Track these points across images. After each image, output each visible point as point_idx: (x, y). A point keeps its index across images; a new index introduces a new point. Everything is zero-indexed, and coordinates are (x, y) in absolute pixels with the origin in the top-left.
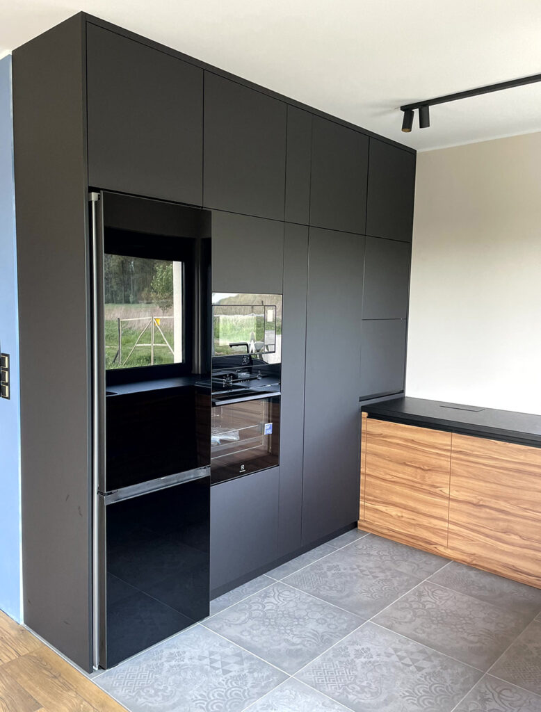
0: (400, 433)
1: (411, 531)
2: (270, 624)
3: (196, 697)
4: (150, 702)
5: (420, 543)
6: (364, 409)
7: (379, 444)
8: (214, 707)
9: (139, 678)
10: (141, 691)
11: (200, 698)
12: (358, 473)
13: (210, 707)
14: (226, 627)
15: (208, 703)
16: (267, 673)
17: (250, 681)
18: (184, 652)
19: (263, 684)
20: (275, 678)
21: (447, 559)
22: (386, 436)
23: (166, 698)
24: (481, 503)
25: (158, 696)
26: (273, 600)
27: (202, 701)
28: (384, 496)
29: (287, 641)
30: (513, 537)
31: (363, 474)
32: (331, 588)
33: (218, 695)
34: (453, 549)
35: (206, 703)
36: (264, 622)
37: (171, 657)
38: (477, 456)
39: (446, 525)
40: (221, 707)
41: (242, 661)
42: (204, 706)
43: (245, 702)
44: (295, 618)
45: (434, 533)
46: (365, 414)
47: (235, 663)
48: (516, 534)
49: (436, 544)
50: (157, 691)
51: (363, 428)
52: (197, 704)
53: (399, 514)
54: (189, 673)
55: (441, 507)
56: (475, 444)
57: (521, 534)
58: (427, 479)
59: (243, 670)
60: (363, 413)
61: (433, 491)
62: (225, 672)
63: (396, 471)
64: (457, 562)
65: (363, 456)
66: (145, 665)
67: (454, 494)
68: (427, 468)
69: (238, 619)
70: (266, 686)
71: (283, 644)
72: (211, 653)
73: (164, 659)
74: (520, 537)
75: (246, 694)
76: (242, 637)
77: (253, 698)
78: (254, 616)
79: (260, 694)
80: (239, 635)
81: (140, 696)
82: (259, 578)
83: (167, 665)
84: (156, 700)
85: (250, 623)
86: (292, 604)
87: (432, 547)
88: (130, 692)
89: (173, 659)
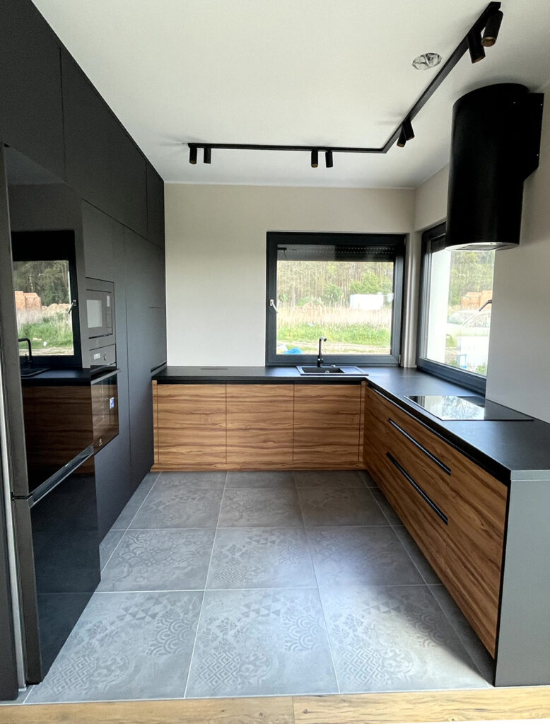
0: (186, 392)
1: (198, 460)
2: (152, 564)
3: (150, 650)
4: (111, 682)
5: (203, 467)
6: (153, 378)
7: (169, 403)
8: (172, 646)
9: (77, 669)
10: (92, 678)
11: (153, 648)
12: (152, 429)
13: (168, 649)
14: (117, 583)
15: (164, 647)
16: (186, 599)
17: (179, 611)
18: (100, 622)
19: (191, 607)
20: (195, 598)
21: (225, 471)
22: (174, 396)
23: (122, 668)
24: (249, 427)
25: (113, 671)
26: (136, 545)
27: (157, 649)
28: (174, 441)
29: (177, 568)
30: (270, 443)
31: (156, 428)
32: (172, 518)
33: (165, 636)
34: (231, 463)
35: (162, 648)
36: (147, 564)
37: (92, 633)
38: (245, 397)
39: (224, 448)
40: (178, 643)
41: (157, 599)
42: (163, 651)
43: (191, 627)
44: (167, 550)
45: (216, 456)
46: (155, 382)
47: (154, 605)
48: (271, 441)
49: (216, 463)
50: (108, 668)
51: (154, 392)
52: (155, 654)
53: (188, 451)
54: (123, 635)
55: (221, 437)
56: (243, 389)
57: (274, 440)
58: (209, 420)
59: (165, 607)
60: (153, 381)
61: (214, 427)
62: (154, 616)
63: (183, 420)
64: (232, 471)
65: (155, 415)
66: (73, 655)
67: (230, 426)
68: (208, 412)
69: (123, 572)
70: (194, 609)
71: (177, 572)
72: (126, 609)
73: (87, 640)
74: (274, 442)
75: (186, 621)
76: (139, 584)
77: (194, 621)
78: (133, 563)
79: (197, 615)
80: (136, 584)
81: (97, 682)
82: (109, 535)
83: (95, 642)
84: (115, 676)
85: (135, 570)
86: (154, 541)
87: (212, 467)
88: (81, 686)
89: (95, 633)
